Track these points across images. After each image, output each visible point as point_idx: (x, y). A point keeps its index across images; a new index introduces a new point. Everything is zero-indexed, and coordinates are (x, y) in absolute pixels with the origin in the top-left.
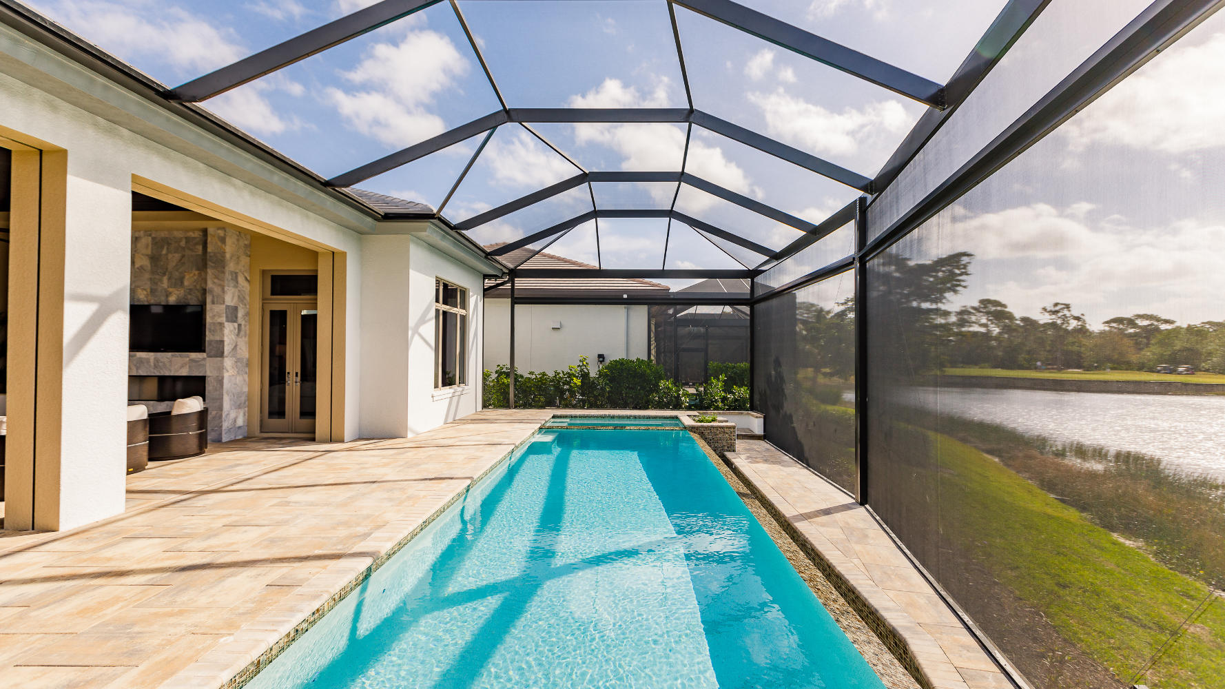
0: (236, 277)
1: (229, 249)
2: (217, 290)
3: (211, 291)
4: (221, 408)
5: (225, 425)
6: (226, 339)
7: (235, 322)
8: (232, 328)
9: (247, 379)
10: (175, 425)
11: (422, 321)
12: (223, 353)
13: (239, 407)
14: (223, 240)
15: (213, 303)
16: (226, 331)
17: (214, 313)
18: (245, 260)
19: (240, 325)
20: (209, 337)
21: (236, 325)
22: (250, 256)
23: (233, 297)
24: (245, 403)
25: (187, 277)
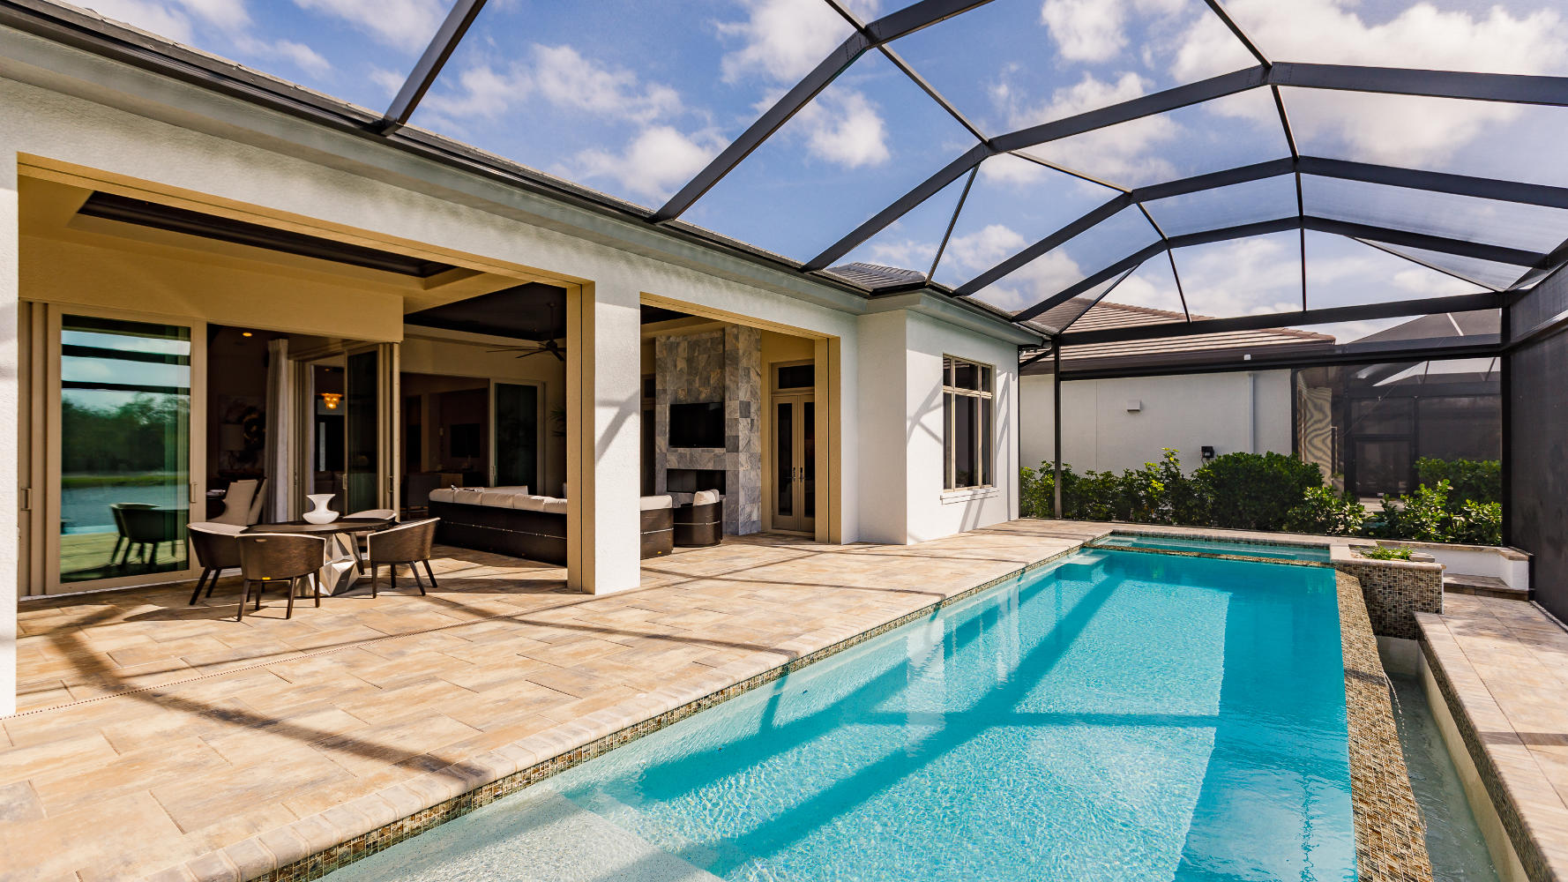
0: (749, 372)
1: (742, 346)
2: (732, 386)
3: (729, 388)
4: (737, 502)
5: (741, 519)
6: (740, 434)
7: (749, 417)
8: (745, 424)
9: (760, 474)
10: (696, 515)
11: (926, 408)
12: (738, 447)
13: (753, 501)
14: (737, 338)
15: (730, 399)
16: (741, 427)
17: (732, 410)
18: (756, 355)
19: (752, 420)
20: (728, 432)
21: (749, 420)
22: (760, 350)
23: (746, 392)
24: (758, 497)
25: (712, 376)
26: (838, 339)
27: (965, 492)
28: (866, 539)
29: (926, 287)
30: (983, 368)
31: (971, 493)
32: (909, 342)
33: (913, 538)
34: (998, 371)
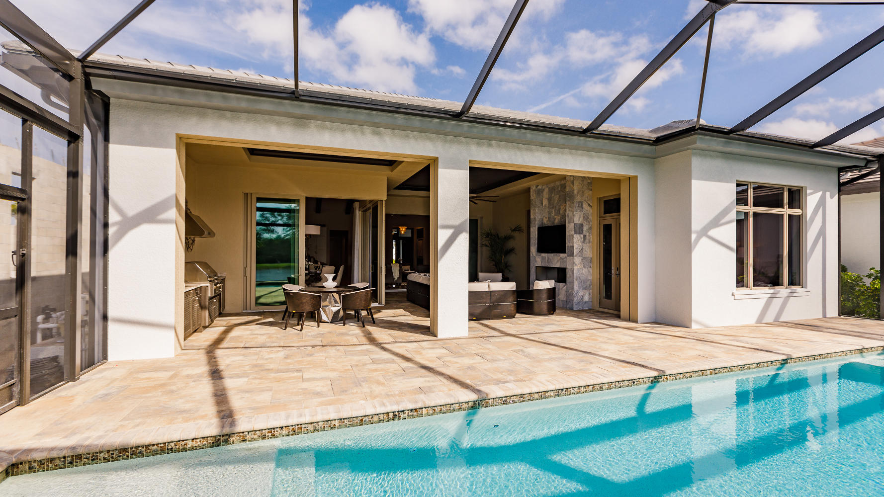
0: (582, 205)
1: (576, 188)
2: (570, 214)
3: (568, 215)
4: (573, 288)
5: (575, 300)
6: (575, 245)
7: (582, 234)
8: (579, 238)
9: (591, 270)
10: (535, 296)
11: (716, 222)
12: (573, 254)
13: (585, 289)
14: (573, 183)
15: (569, 223)
16: (575, 240)
17: (570, 229)
18: (588, 193)
19: (585, 236)
20: (567, 243)
21: (582, 236)
22: (592, 190)
23: (580, 218)
24: (590, 286)
25: (562, 208)
26: (636, 177)
27: (766, 291)
28: (659, 320)
29: (697, 129)
30: (789, 190)
31: (772, 291)
32: (694, 174)
33: (697, 322)
34: (809, 191)
